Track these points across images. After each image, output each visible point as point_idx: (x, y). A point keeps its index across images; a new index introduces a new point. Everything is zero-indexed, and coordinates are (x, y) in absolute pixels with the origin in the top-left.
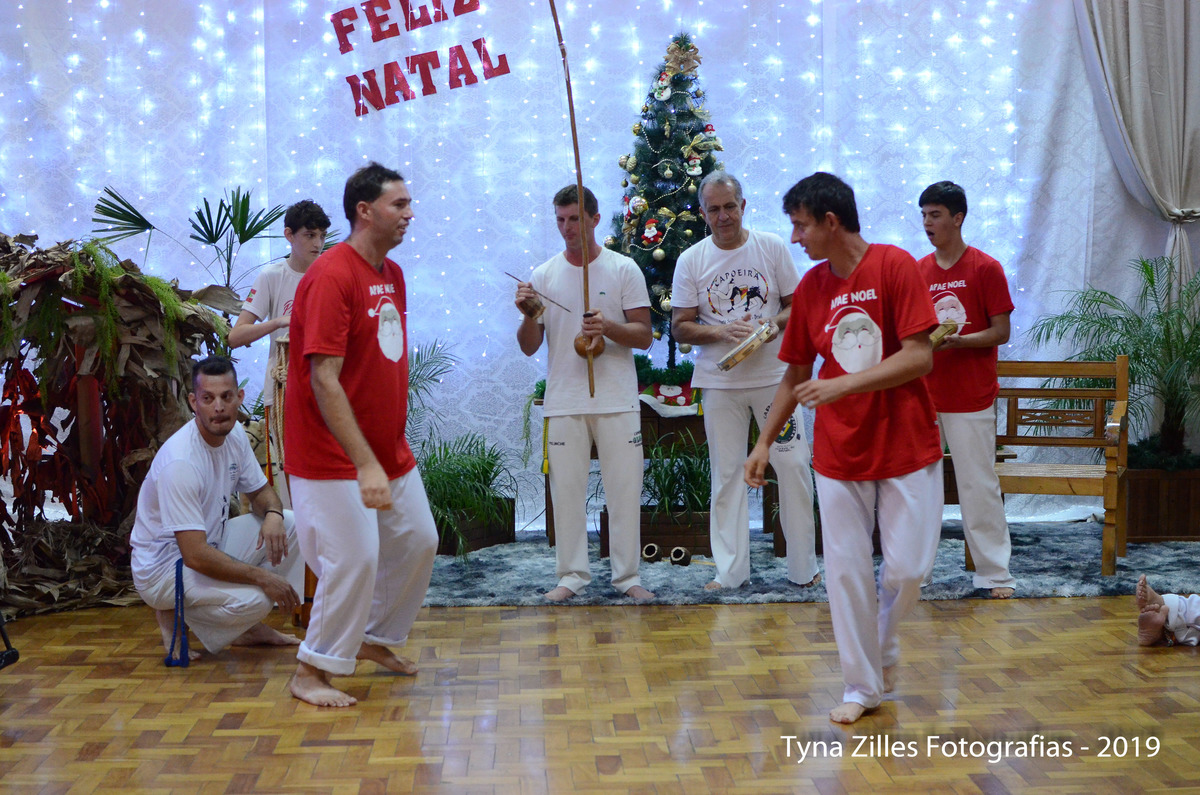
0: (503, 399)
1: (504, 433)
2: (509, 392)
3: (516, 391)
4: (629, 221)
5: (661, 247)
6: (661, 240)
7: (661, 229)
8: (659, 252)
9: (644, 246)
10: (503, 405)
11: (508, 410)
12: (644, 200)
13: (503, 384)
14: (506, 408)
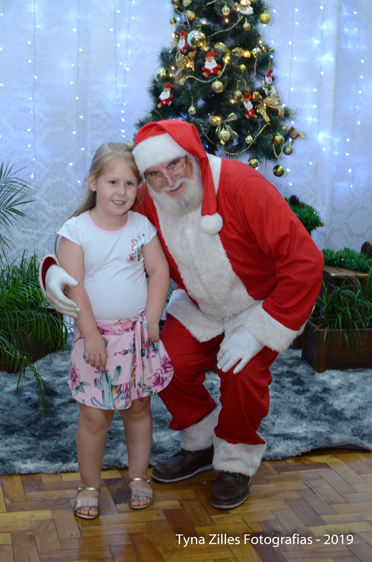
0: (44, 216)
1: (44, 245)
2: (50, 209)
3: (56, 208)
4: (186, 54)
5: (219, 80)
6: (220, 73)
7: (220, 62)
8: (217, 85)
9: (204, 78)
10: (44, 221)
11: (49, 225)
12: (202, 34)
13: (45, 202)
14: (46, 223)
